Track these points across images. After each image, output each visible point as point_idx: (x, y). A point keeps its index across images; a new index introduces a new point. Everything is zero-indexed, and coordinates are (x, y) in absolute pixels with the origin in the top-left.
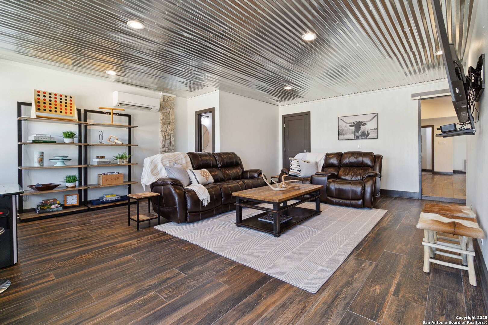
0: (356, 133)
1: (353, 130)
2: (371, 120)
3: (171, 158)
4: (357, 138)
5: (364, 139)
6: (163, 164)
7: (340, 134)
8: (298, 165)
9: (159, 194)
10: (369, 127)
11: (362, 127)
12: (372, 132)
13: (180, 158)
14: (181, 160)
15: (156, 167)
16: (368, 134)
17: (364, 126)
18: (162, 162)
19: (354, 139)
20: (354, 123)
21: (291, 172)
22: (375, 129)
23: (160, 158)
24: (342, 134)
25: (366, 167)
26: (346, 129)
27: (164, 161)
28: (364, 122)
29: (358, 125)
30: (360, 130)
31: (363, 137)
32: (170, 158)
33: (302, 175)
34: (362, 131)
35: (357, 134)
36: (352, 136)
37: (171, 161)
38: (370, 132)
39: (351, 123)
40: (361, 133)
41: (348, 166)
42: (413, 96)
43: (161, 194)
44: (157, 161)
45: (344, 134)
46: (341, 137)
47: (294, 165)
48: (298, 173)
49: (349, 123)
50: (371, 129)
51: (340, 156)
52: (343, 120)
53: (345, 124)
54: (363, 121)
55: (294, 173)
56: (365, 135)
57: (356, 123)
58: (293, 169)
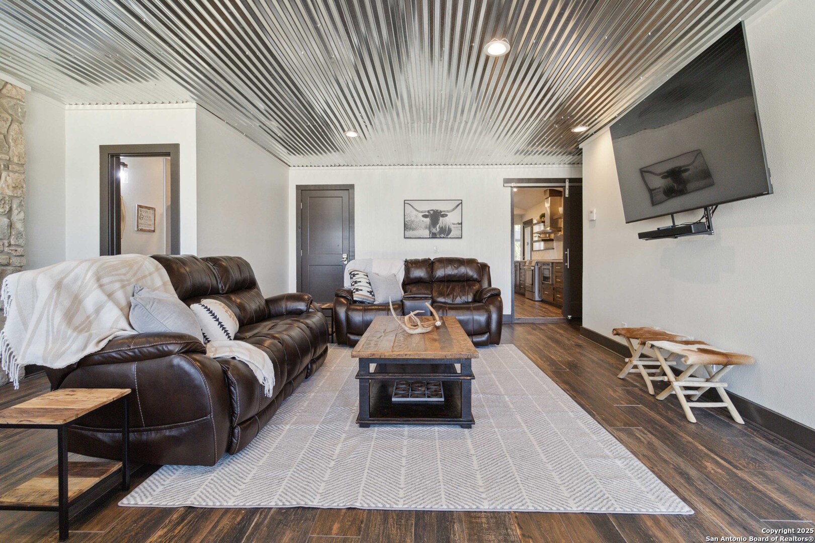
0: (432, 228)
1: (428, 223)
2: (454, 209)
3: (123, 271)
4: (434, 236)
5: (444, 238)
6: (104, 291)
7: (407, 228)
8: (367, 283)
9: (128, 391)
10: (450, 220)
11: (441, 219)
12: (454, 227)
13: (147, 273)
14: (149, 278)
15: (76, 302)
16: (450, 231)
17: (444, 218)
18: (101, 286)
19: (429, 237)
20: (428, 212)
21: (357, 296)
22: (459, 224)
23: (90, 274)
24: (410, 229)
25: (471, 282)
26: (417, 220)
27: (105, 280)
28: (444, 211)
29: (435, 216)
30: (438, 223)
31: (442, 236)
32: (119, 272)
33: (379, 300)
34: (441, 226)
35: (434, 230)
36: (426, 233)
37: (126, 283)
38: (452, 228)
39: (425, 212)
40: (439, 228)
41: (444, 281)
42: (507, 181)
43: (134, 390)
44: (79, 283)
45: (413, 229)
46: (408, 234)
47: (360, 282)
48: (368, 297)
49: (422, 212)
50: (454, 224)
51: (429, 264)
52: (412, 206)
53: (415, 212)
54: (442, 210)
55: (363, 297)
56: (445, 233)
57: (432, 212)
58: (361, 290)
